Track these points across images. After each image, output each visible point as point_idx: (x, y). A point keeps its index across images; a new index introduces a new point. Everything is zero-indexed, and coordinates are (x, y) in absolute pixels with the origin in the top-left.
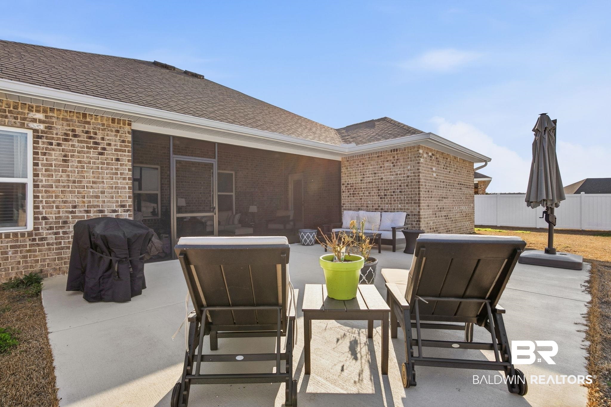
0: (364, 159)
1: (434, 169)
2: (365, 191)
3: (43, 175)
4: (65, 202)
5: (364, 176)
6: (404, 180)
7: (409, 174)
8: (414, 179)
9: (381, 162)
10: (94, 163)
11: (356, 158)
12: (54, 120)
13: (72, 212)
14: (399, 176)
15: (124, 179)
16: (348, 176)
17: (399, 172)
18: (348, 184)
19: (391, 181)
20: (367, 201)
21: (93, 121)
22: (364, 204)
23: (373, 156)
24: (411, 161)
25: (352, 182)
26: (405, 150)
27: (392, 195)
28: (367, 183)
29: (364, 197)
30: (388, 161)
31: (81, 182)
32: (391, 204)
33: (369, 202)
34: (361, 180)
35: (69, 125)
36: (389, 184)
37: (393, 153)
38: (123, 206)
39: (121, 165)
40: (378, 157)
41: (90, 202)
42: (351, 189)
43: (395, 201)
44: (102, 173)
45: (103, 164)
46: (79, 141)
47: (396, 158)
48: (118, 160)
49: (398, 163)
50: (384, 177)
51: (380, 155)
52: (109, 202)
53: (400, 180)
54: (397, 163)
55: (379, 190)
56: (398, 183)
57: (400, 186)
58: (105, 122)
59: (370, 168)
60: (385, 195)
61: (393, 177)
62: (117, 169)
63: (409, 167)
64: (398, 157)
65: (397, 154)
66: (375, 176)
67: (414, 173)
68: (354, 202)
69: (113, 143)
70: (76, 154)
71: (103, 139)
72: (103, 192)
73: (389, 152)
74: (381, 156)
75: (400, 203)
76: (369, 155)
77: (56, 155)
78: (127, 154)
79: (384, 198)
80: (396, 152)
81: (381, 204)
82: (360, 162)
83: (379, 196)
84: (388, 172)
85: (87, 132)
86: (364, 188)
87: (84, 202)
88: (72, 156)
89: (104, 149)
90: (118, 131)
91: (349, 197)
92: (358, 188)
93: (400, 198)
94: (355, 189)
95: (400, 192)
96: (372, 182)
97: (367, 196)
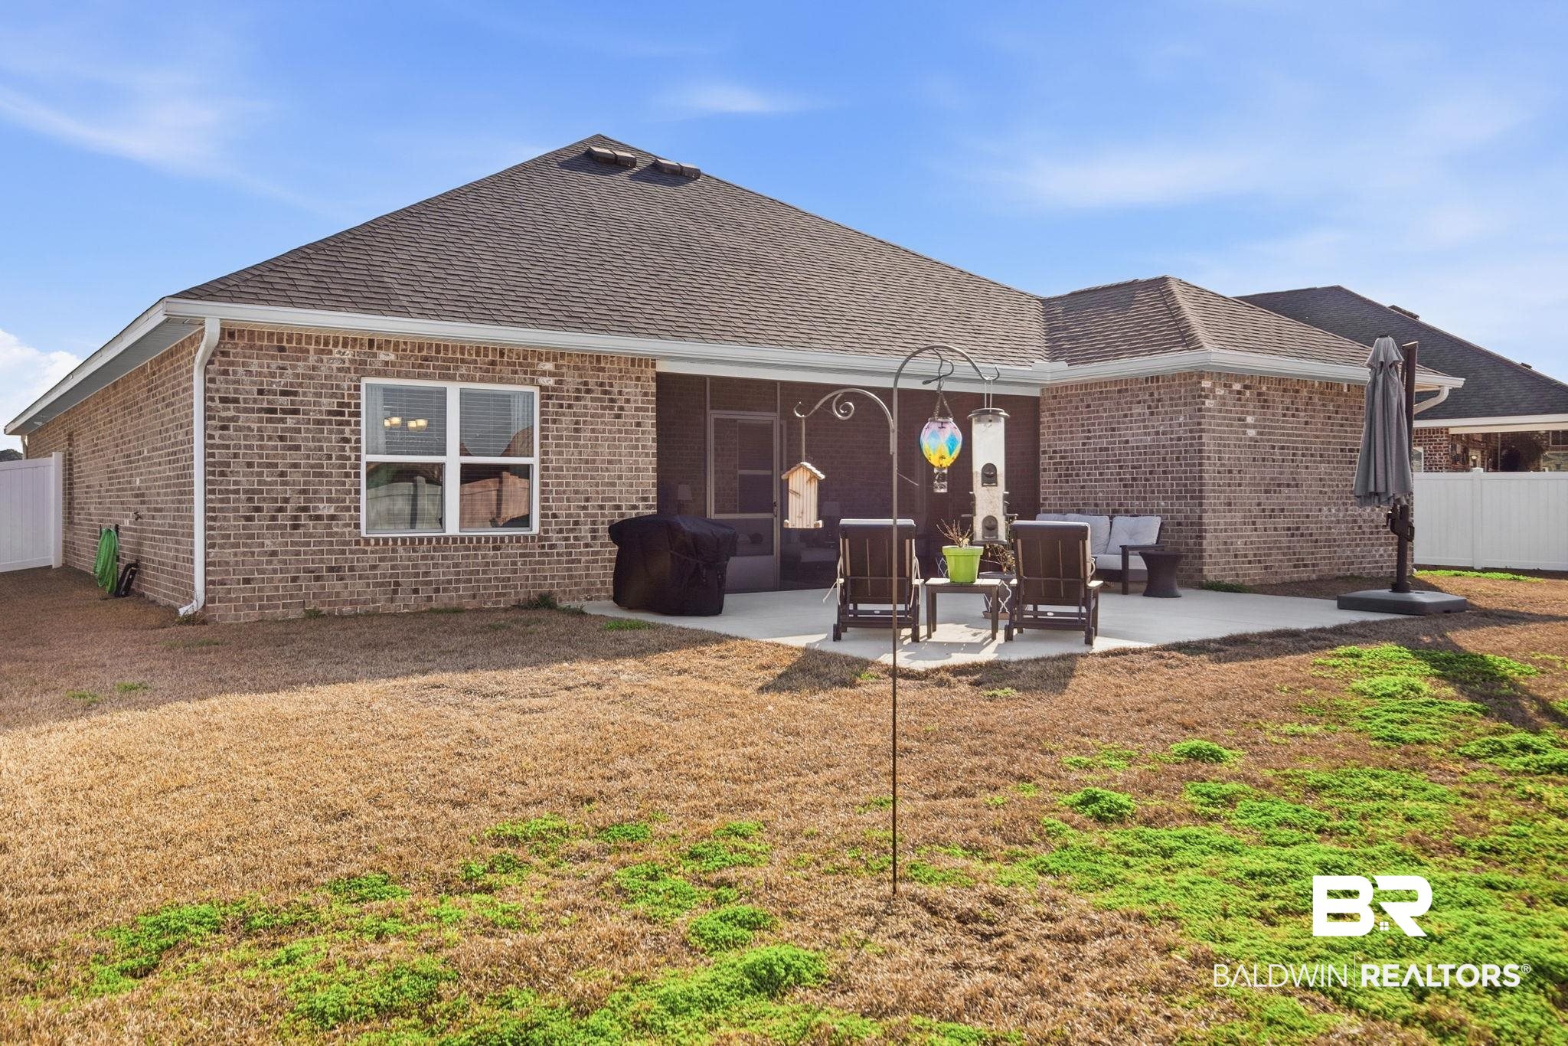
0: (1089, 394)
1: (1250, 420)
2: (1091, 469)
3: (555, 454)
4: (576, 492)
5: (1090, 435)
6: (1172, 446)
7: (1181, 434)
8: (1191, 445)
9: (1126, 403)
10: (610, 432)
11: (1074, 392)
12: (564, 370)
13: (585, 508)
14: (1161, 436)
15: (647, 455)
16: (1054, 433)
17: (1161, 429)
18: (1055, 452)
19: (1146, 447)
20: (1096, 493)
21: (609, 365)
22: (1089, 499)
23: (1109, 389)
24: (1185, 405)
25: (1063, 448)
26: (1174, 380)
27: (1146, 480)
28: (1095, 450)
29: (1089, 483)
30: (1139, 402)
31: (594, 461)
32: (1145, 498)
33: (1101, 495)
34: (1084, 444)
35: (580, 376)
36: (1140, 454)
37: (1150, 384)
38: (645, 499)
39: (643, 433)
40: (1120, 391)
41: (604, 492)
42: (1060, 463)
43: (1153, 492)
44: (620, 447)
45: (620, 432)
46: (593, 400)
47: (1156, 396)
48: (638, 425)
49: (1160, 409)
50: (1130, 439)
51: (1124, 387)
52: (628, 492)
53: (1164, 447)
54: (1157, 407)
55: (1120, 467)
56: (1159, 453)
57: (1164, 459)
58: (622, 366)
59: (1102, 417)
60: (1134, 479)
61: (1149, 438)
62: (637, 440)
63: (1182, 419)
64: (1159, 394)
65: (1158, 388)
66: (1112, 436)
67: (1191, 431)
68: (1067, 493)
69: (632, 398)
70: (589, 419)
71: (620, 393)
72: (620, 477)
73: (1141, 383)
74: (1127, 391)
75: (1164, 498)
76: (1101, 387)
77: (566, 421)
78: (650, 414)
79: (1132, 486)
80: (1155, 384)
81: (1125, 498)
82: (1082, 400)
83: (1121, 480)
84: (1139, 428)
85: (602, 384)
86: (1089, 462)
87: (597, 493)
88: (585, 422)
89: (621, 408)
90: (638, 379)
91: (1056, 481)
92: (1077, 463)
93: (1164, 485)
94: (1071, 463)
95: (1164, 472)
96: (1107, 449)
97: (1096, 480)
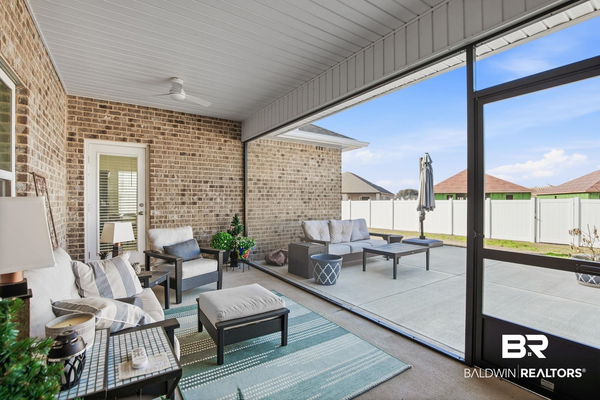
2: (285, 192)
5: (284, 172)
6: (329, 183)
7: (333, 178)
8: (336, 183)
11: (272, 144)
14: (324, 178)
18: (259, 180)
19: (316, 182)
22: (282, 210)
23: (295, 148)
24: (335, 164)
25: (265, 178)
26: (330, 151)
27: (317, 200)
28: (287, 181)
29: (283, 201)
30: (313, 159)
32: (315, 209)
34: (280, 177)
37: (318, 150)
40: (302, 151)
42: (263, 188)
43: (319, 206)
49: (323, 164)
50: (308, 177)
51: (304, 149)
53: (325, 183)
55: (302, 192)
56: (322, 186)
57: (325, 189)
59: (291, 163)
60: (310, 199)
61: (317, 178)
63: (333, 171)
64: (323, 157)
65: (322, 153)
66: (297, 175)
67: (336, 177)
68: (268, 206)
74: (306, 151)
75: (325, 209)
76: (291, 146)
79: (309, 202)
80: (321, 151)
81: (306, 209)
83: (302, 199)
84: (313, 172)
92: (275, 188)
94: (271, 188)
95: (325, 196)
96: (294, 182)
97: (287, 199)
